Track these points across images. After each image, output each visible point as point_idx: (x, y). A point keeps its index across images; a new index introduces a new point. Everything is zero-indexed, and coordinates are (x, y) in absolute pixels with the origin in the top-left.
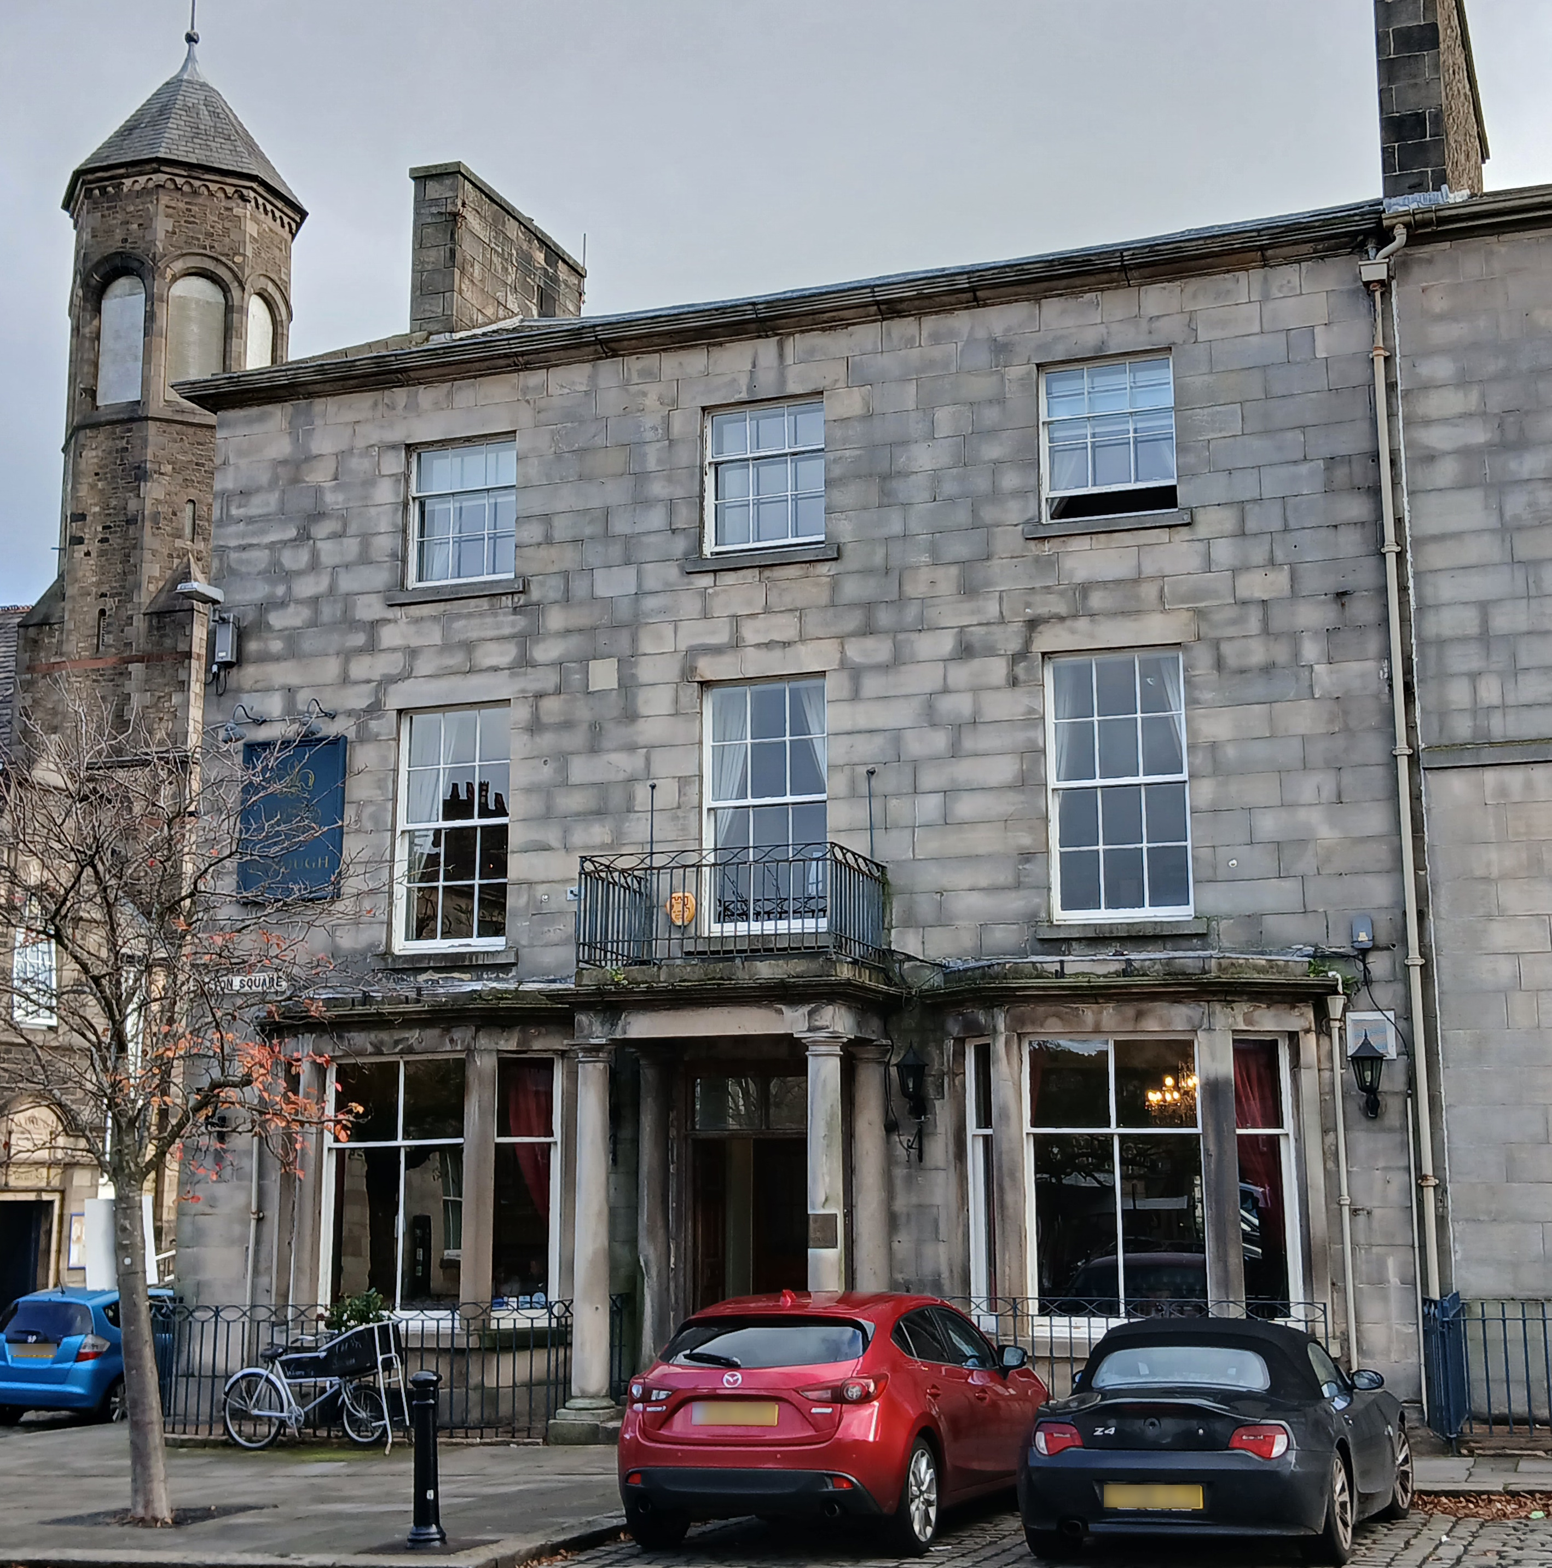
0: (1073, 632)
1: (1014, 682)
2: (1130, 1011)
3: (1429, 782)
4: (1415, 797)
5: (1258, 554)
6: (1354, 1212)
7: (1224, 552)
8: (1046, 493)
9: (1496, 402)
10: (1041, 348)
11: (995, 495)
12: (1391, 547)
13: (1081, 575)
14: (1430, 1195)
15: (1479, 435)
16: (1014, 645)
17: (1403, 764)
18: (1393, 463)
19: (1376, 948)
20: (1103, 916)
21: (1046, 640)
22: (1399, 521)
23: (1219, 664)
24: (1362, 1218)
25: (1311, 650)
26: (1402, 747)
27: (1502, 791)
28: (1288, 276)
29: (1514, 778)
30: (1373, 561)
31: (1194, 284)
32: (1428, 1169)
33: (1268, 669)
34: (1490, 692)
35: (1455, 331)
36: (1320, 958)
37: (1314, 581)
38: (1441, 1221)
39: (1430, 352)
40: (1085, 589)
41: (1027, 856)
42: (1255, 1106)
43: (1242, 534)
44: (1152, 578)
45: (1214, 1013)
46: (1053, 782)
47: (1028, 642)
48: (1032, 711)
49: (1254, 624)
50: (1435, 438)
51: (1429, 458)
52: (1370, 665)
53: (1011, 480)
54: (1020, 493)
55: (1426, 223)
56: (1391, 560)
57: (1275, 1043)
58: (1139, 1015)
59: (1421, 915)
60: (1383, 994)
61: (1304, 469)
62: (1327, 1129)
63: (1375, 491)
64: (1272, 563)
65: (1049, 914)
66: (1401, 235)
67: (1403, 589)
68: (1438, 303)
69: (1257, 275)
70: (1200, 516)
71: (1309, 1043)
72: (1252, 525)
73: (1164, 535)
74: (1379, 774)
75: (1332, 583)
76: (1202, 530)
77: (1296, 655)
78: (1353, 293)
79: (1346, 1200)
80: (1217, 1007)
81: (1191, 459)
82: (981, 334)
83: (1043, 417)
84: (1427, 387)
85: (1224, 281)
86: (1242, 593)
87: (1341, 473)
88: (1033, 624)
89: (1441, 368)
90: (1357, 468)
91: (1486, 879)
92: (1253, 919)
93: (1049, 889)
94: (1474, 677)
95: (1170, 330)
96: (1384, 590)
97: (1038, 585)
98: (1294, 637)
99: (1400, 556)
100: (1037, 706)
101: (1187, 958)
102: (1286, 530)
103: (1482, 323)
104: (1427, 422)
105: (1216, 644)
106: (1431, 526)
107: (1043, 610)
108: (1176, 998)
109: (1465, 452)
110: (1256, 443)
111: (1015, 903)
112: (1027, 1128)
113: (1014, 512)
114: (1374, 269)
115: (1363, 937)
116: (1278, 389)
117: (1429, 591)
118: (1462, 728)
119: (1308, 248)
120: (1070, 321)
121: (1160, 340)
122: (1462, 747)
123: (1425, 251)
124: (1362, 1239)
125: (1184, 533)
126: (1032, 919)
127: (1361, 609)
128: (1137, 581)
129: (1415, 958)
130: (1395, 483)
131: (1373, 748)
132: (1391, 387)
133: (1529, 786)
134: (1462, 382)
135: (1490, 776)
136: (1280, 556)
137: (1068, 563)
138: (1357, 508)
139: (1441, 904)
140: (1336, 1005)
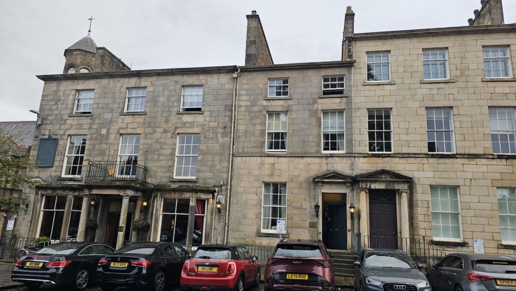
0: (182, 130)
1: (172, 137)
2: (180, 193)
3: (235, 159)
4: (232, 161)
5: (213, 120)
6: (215, 229)
7: (208, 119)
8: (181, 107)
9: (252, 98)
10: (182, 83)
11: (173, 106)
12: (233, 120)
13: (185, 121)
14: (226, 226)
15: (248, 104)
16: (173, 131)
17: (231, 155)
18: (235, 107)
19: (223, 185)
20: (182, 177)
21: (178, 131)
22: (235, 116)
23: (205, 137)
24: (215, 230)
25: (219, 136)
26: (231, 152)
27: (246, 161)
28: (222, 76)
29: (248, 159)
30: (230, 122)
31: (208, 75)
32: (227, 222)
33: (212, 138)
34: (246, 145)
35: (247, 87)
36: (215, 186)
37: (221, 125)
38: (228, 231)
39: (242, 90)
40: (185, 123)
41: (170, 167)
42: (200, 211)
43: (211, 116)
44: (196, 122)
46: (176, 155)
47: (175, 131)
48: (174, 142)
49: (211, 131)
50: (242, 103)
51: (240, 106)
52: (228, 139)
53: (175, 104)
54: (177, 106)
55: (243, 69)
56: (233, 122)
57: (205, 200)
59: (231, 180)
60: (224, 193)
61: (221, 106)
62: (212, 215)
63: (232, 111)
64: (215, 121)
65: (173, 176)
66: (239, 71)
67: (234, 127)
68: (245, 82)
69: (218, 75)
70: (205, 112)
71: (211, 200)
72: (212, 115)
73: (199, 115)
74: (227, 156)
75: (224, 125)
76: (205, 115)
77: (217, 136)
78: (232, 79)
79: (213, 227)
80: (194, 193)
81: (204, 103)
82: (173, 80)
83: (182, 94)
84: (241, 95)
85: (213, 75)
86: (210, 126)
87: (227, 107)
88: (176, 128)
89: (244, 92)
90: (230, 107)
91: (242, 175)
92: (205, 179)
93: (173, 172)
94: (244, 142)
95: (203, 82)
96: (231, 127)
97: (178, 121)
98: (217, 134)
99: (234, 122)
100: (175, 142)
101: (193, 185)
102: (218, 116)
103: (251, 86)
104: (241, 101)
105: (205, 133)
106: (240, 117)
107: (178, 126)
109: (246, 106)
110: (214, 101)
111: (167, 175)
112: (162, 213)
113: (175, 110)
114: (235, 75)
115: (222, 183)
116: (219, 93)
117: (238, 128)
118: (240, 150)
119: (225, 71)
120: (188, 79)
121: (201, 84)
122: (240, 153)
123: (243, 74)
124: (215, 234)
125: (202, 115)
126: (170, 177)
127: (228, 130)
128: (194, 122)
129: (229, 187)
130: (235, 110)
131: (227, 152)
132: (236, 94)
133: (250, 160)
134: (247, 95)
135: (244, 158)
136: (216, 120)
137: (183, 118)
138: (229, 113)
139: (235, 178)
140: (216, 194)
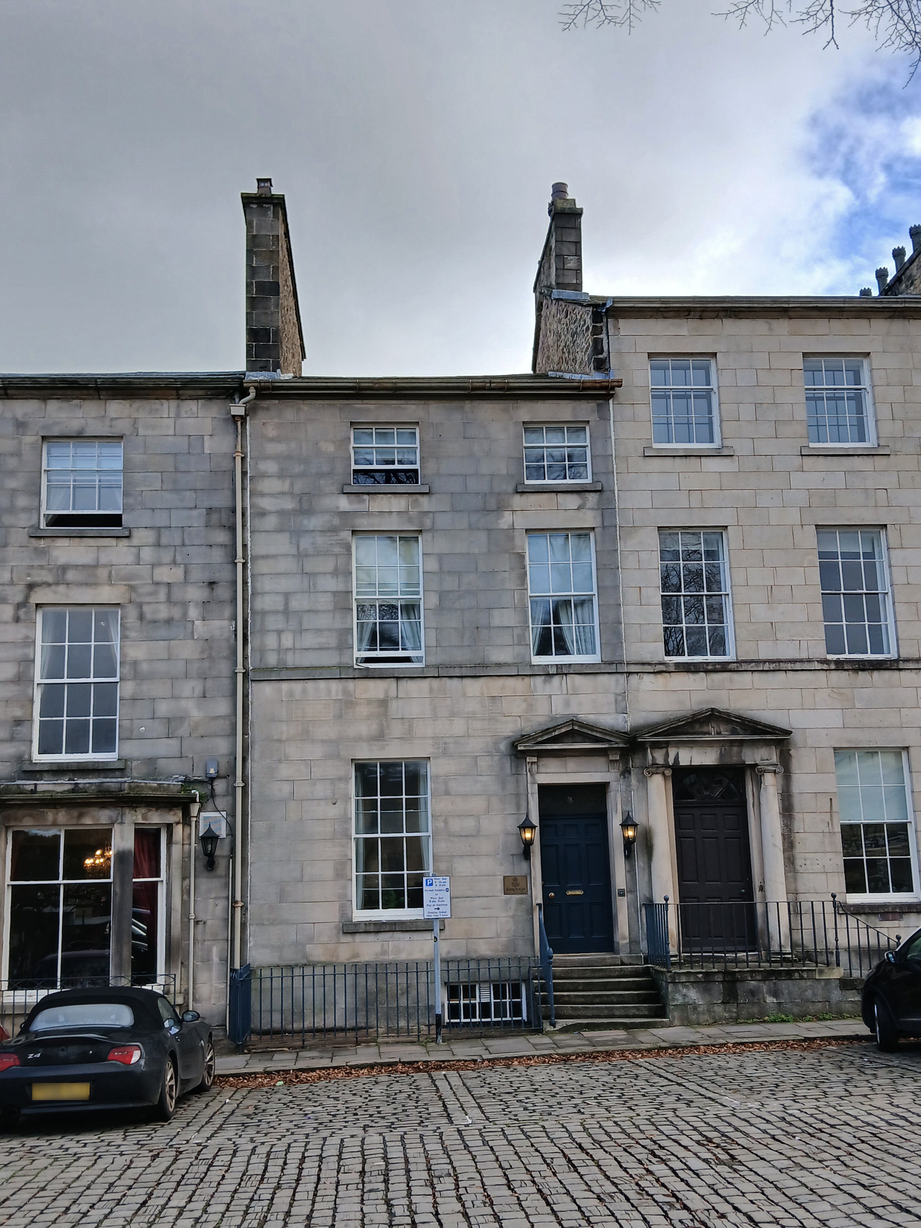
0: (55, 592)
1: (17, 620)
2: (75, 813)
3: (254, 688)
4: (245, 696)
5: (167, 557)
6: (197, 923)
7: (147, 554)
8: (44, 511)
9: (299, 487)
10: (44, 427)
11: (12, 510)
12: (240, 560)
13: (62, 561)
14: (238, 912)
15: (289, 504)
16: (19, 598)
17: (240, 678)
18: (243, 515)
19: (218, 777)
20: (63, 758)
21: (38, 597)
22: (245, 546)
23: (141, 617)
24: (200, 926)
25: (193, 612)
26: (240, 668)
27: (291, 694)
28: (192, 406)
29: (297, 687)
30: (229, 567)
31: (137, 404)
32: (238, 897)
33: (169, 622)
34: (287, 641)
35: (279, 448)
36: (188, 783)
37: (197, 575)
38: (243, 925)
39: (266, 458)
40: (64, 568)
41: (18, 722)
42: (145, 866)
43: (158, 545)
44: (105, 566)
45: (125, 813)
46: (38, 679)
47: (27, 597)
48: (27, 637)
49: (162, 595)
50: (266, 503)
51: (263, 514)
52: (225, 623)
53: (22, 501)
54: (27, 510)
55: (267, 388)
56: (240, 567)
57: (158, 831)
58: (81, 815)
59: (244, 760)
60: (221, 802)
61: (195, 513)
62: (185, 877)
63: (233, 529)
64: (174, 563)
65: (30, 756)
66: (252, 393)
67: (245, 583)
68: (271, 432)
69: (173, 403)
70: (135, 533)
71: (178, 831)
72: (164, 541)
73: (113, 542)
74: (226, 683)
75: (207, 577)
76: (135, 541)
77: (185, 614)
78: (225, 420)
79: (192, 916)
80: (127, 811)
81: (131, 500)
82: (8, 415)
83: (44, 467)
84: (263, 476)
85: (155, 404)
86: (157, 578)
87: (215, 517)
88: (31, 587)
89: (271, 467)
90: (224, 515)
91: (279, 741)
92: (151, 761)
93: (31, 741)
94: (279, 632)
95: (122, 427)
96: (235, 583)
97: (36, 563)
98: (184, 605)
99: (245, 565)
100: (31, 634)
101: (111, 782)
102: (183, 545)
103: (293, 445)
104: (262, 495)
105: (140, 605)
106: (261, 550)
107: (38, 579)
108: (103, 805)
109: (281, 513)
110: (168, 496)
111: (9, 750)
112: (8, 881)
113: (24, 520)
114: (238, 409)
115: (212, 771)
116: (182, 467)
117: (258, 585)
118: (272, 660)
119: (201, 392)
120: (63, 415)
121: (116, 432)
122: (271, 670)
123: (265, 403)
124: (199, 937)
125: (125, 542)
126: (19, 759)
127: (223, 592)
128: (96, 566)
129: (239, 783)
130: (244, 526)
131: (224, 668)
132: (244, 473)
133: (304, 691)
134: (281, 476)
135: (285, 686)
136: (179, 559)
137: (55, 553)
138: (222, 537)
139: (255, 753)
140: (195, 808)
